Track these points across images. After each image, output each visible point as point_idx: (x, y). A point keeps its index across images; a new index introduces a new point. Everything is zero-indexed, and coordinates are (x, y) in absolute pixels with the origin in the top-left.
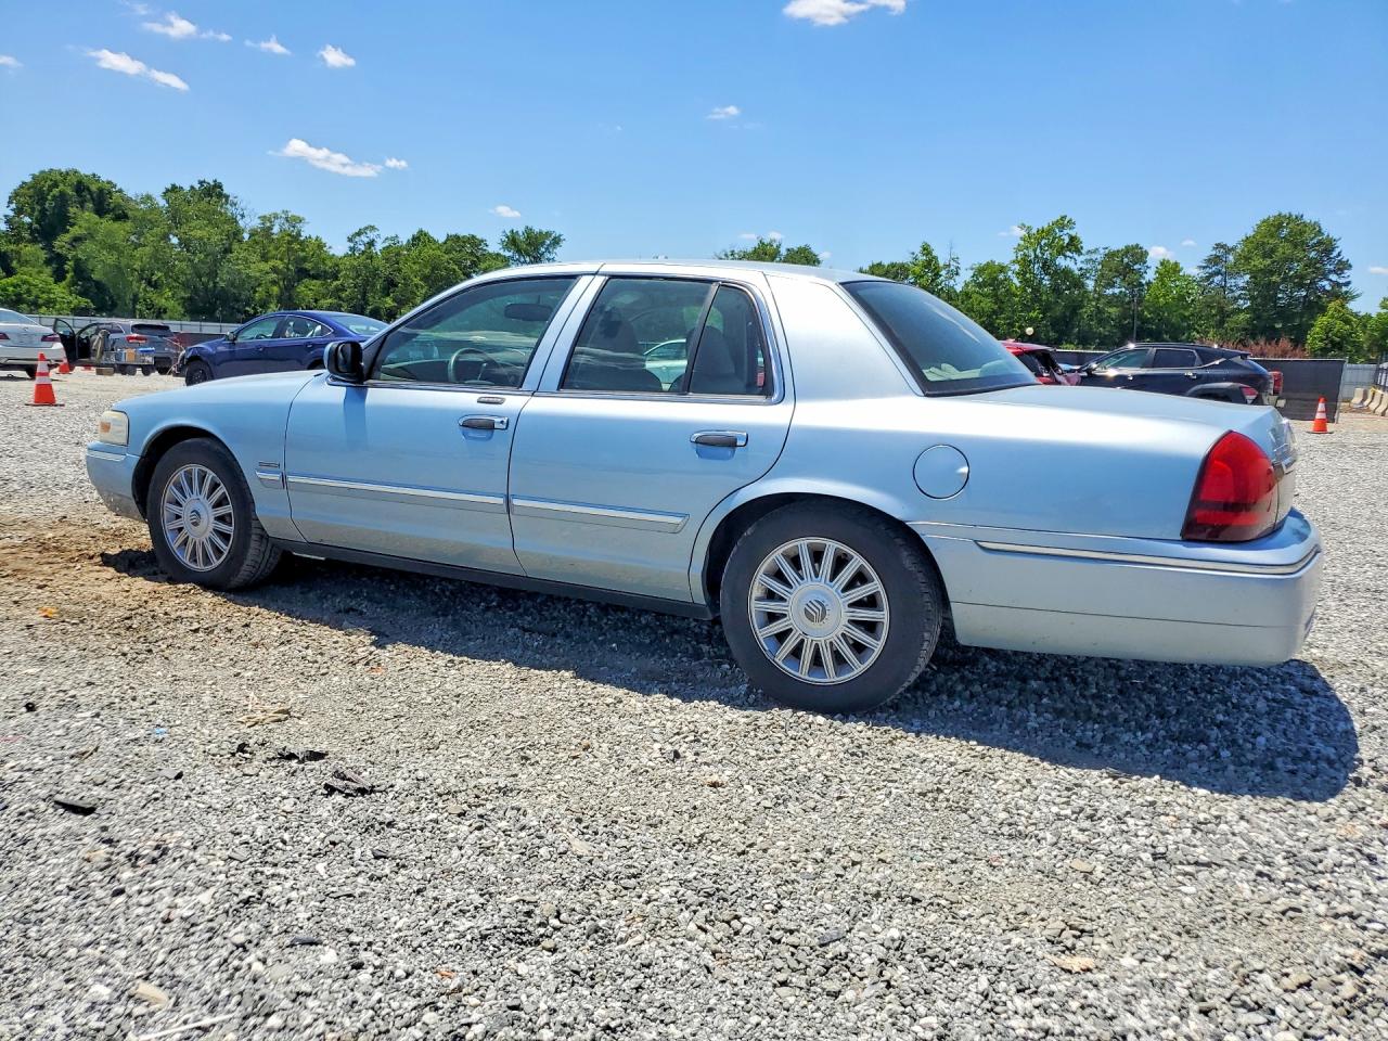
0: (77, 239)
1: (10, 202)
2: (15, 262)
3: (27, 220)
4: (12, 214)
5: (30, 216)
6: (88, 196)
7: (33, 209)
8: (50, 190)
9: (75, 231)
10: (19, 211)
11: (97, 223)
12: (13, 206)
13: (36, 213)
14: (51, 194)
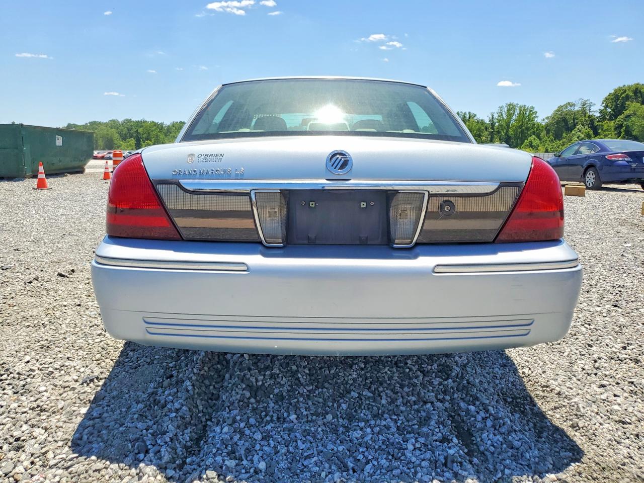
0: (628, 116)
1: (603, 103)
2: (600, 130)
3: (610, 110)
4: (603, 108)
5: (610, 108)
6: (639, 95)
7: (612, 105)
8: (622, 94)
9: (627, 113)
10: (606, 107)
11: (639, 108)
12: (604, 105)
13: (613, 107)
14: (622, 96)
